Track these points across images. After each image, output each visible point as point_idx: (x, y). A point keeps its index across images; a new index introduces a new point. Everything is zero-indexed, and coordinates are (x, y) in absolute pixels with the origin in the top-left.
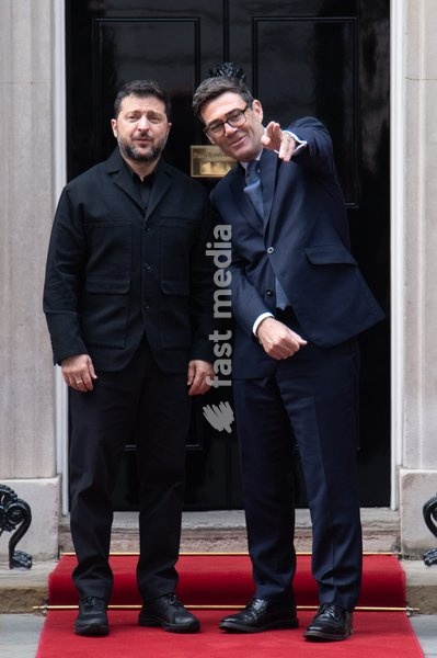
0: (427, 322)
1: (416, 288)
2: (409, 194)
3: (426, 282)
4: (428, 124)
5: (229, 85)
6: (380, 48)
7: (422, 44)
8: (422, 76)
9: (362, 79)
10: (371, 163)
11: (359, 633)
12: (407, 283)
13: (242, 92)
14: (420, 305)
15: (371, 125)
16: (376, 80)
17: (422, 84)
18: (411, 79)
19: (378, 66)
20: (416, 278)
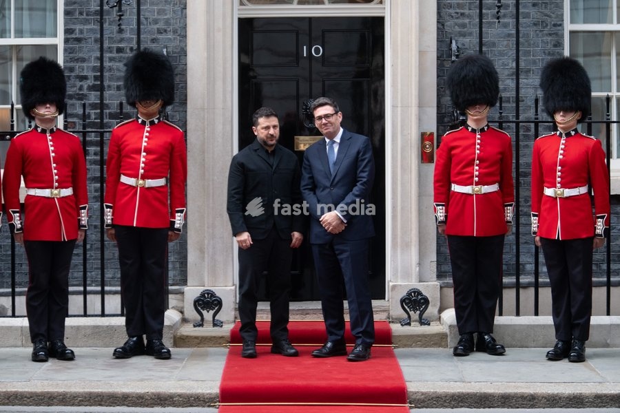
0: (402, 216)
1: (397, 200)
2: (394, 158)
3: (402, 197)
4: (402, 126)
5: (329, 102)
6: (380, 93)
7: (399, 91)
8: (399, 105)
9: (372, 106)
10: (377, 143)
11: (375, 357)
12: (393, 199)
13: (335, 107)
14: (399, 208)
15: (377, 127)
16: (378, 106)
17: (399, 109)
18: (394, 107)
19: (379, 101)
20: (397, 196)
